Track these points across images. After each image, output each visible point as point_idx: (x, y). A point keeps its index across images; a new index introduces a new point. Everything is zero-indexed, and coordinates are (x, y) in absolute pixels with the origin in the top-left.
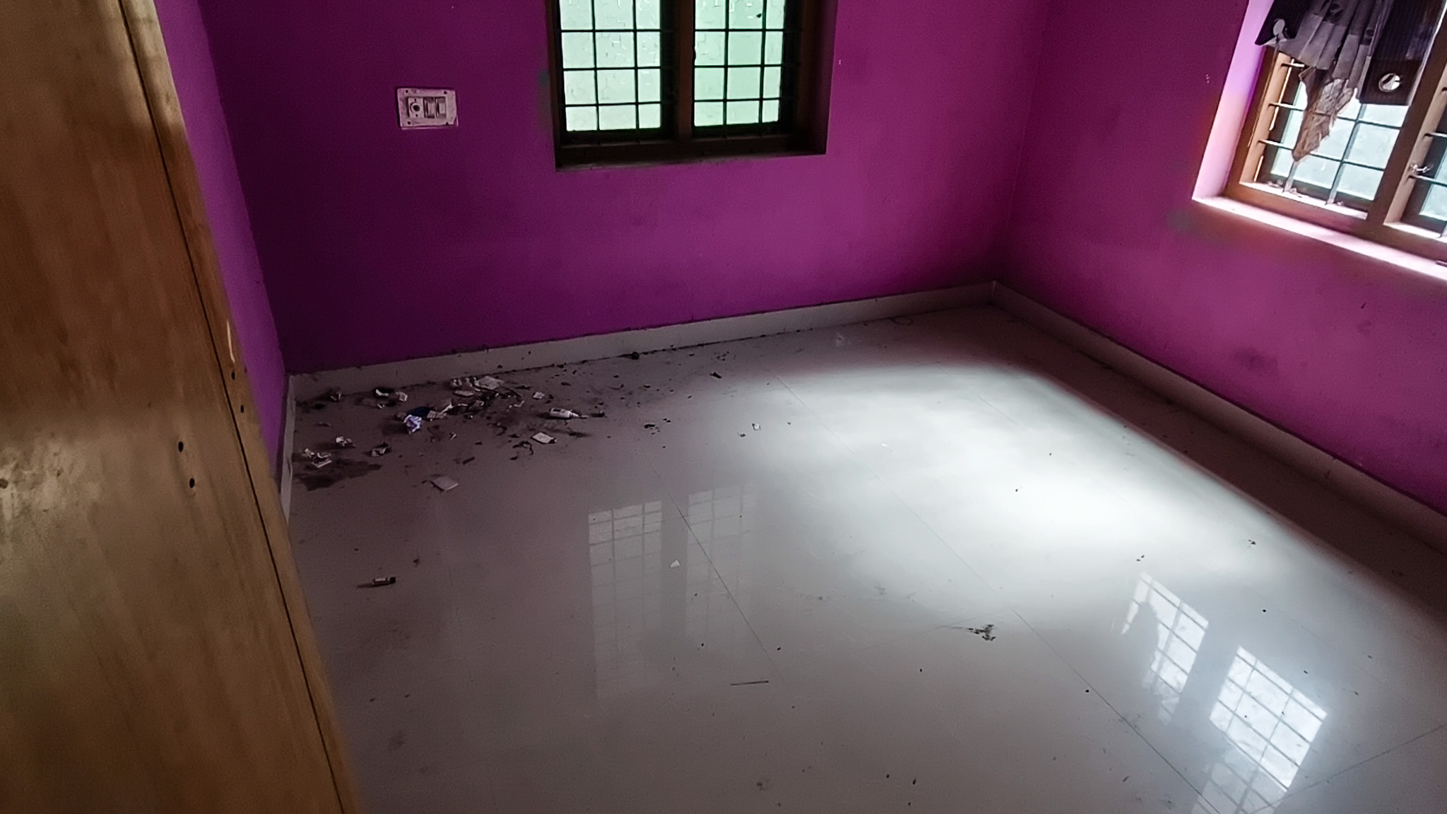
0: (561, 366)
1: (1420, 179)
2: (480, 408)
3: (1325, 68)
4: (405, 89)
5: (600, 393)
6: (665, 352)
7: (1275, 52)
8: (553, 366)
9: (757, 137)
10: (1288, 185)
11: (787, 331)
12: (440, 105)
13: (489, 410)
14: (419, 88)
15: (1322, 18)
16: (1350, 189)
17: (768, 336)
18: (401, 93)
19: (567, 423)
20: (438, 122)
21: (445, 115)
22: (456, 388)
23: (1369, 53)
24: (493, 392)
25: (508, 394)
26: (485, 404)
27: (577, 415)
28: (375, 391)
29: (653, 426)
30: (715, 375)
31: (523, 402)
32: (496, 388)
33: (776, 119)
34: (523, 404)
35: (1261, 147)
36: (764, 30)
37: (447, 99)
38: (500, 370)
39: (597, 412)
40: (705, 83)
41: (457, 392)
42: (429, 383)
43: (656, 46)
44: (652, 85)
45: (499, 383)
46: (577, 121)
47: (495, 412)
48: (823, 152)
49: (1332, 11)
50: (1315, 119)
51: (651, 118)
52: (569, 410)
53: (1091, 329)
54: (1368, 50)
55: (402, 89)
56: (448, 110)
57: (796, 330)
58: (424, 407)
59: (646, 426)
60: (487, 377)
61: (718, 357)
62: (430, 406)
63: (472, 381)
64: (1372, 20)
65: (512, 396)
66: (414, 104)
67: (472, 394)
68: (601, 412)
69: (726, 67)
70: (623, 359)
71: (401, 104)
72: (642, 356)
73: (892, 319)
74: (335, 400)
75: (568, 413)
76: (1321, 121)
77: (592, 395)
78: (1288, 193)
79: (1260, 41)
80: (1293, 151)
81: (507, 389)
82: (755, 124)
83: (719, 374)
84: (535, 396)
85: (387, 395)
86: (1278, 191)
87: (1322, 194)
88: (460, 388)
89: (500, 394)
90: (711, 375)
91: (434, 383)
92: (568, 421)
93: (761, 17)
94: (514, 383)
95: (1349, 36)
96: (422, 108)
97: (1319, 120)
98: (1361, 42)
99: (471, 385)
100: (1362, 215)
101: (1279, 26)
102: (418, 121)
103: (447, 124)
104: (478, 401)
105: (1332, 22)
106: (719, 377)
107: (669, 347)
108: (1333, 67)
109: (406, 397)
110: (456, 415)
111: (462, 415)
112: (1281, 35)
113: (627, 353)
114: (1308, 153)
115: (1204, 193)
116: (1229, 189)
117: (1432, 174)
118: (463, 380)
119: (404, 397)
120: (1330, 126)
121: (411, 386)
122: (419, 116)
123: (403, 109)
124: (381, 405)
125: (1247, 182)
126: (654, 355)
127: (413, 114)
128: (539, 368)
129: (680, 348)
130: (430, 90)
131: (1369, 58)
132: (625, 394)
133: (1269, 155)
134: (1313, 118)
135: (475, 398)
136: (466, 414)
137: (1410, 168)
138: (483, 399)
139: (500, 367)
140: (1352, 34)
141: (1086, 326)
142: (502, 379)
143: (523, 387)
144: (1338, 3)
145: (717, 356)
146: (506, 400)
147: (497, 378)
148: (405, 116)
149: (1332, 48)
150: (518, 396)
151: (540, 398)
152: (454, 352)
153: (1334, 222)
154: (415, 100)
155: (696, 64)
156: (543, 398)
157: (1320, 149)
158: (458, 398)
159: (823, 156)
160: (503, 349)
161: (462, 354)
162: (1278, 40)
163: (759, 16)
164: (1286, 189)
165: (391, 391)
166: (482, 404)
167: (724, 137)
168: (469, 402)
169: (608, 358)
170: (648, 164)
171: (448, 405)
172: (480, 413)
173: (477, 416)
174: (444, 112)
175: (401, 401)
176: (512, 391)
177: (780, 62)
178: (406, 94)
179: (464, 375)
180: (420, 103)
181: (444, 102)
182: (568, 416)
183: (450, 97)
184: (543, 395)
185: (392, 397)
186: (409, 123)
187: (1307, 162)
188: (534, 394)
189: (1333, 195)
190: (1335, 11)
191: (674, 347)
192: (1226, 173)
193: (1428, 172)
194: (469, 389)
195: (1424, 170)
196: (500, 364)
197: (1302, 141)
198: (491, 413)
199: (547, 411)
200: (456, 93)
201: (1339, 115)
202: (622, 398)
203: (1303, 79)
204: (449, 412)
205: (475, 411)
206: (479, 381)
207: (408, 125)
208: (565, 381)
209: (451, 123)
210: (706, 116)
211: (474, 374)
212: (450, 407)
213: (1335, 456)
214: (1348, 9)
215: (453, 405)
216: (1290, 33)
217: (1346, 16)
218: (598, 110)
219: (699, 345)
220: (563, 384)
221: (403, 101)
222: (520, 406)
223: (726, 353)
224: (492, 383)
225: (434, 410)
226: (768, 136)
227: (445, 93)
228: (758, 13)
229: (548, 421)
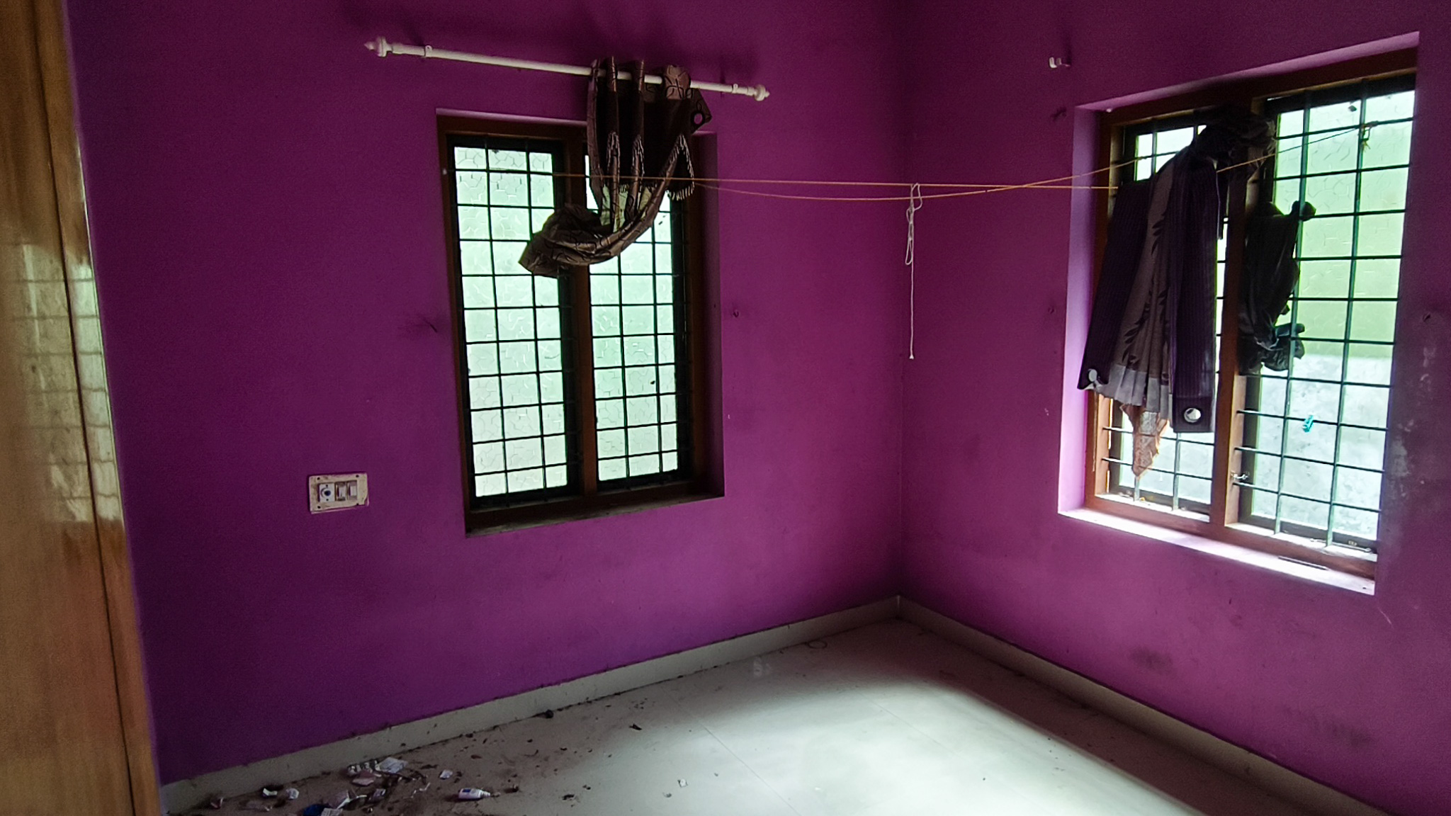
0: (471, 736)
1: (1243, 486)
2: (381, 798)
3: (1139, 405)
4: (318, 477)
5: (512, 763)
6: (580, 706)
7: (1095, 394)
8: (461, 736)
9: (660, 486)
10: (1137, 495)
11: (704, 668)
12: (351, 488)
13: (391, 799)
14: (331, 474)
15: (1125, 367)
16: (1189, 495)
17: (686, 676)
18: (313, 481)
19: (477, 805)
20: (348, 504)
21: (355, 497)
22: (354, 776)
23: (1170, 391)
24: (396, 776)
25: (413, 776)
26: (386, 792)
27: (489, 794)
28: (262, 789)
29: (572, 796)
30: (635, 727)
31: (429, 784)
32: (400, 771)
33: (675, 467)
34: (429, 787)
35: (1105, 464)
36: (658, 395)
37: (358, 482)
38: (403, 748)
39: (511, 787)
40: (608, 444)
41: (355, 781)
42: (324, 773)
43: (560, 415)
44: (557, 450)
45: (402, 764)
46: (485, 487)
47: (397, 801)
48: (722, 495)
49: (1131, 361)
50: (1144, 441)
51: (558, 478)
52: (480, 789)
53: (996, 637)
54: (1168, 390)
55: (314, 477)
56: (360, 489)
57: (713, 666)
58: (318, 805)
59: (565, 798)
60: (389, 759)
61: (637, 707)
62: (325, 802)
63: (372, 766)
64: (1164, 367)
65: (417, 778)
66: (325, 490)
67: (372, 781)
68: (515, 787)
69: (626, 428)
70: (538, 718)
71: (312, 491)
72: (557, 714)
73: (807, 644)
74: (216, 806)
75: (479, 793)
76: (1149, 441)
77: (505, 766)
78: (1138, 501)
79: (1080, 386)
80: (1132, 465)
81: (411, 771)
82: (656, 474)
83: (639, 726)
84: (441, 776)
85: (275, 793)
86: (1129, 501)
87: (1167, 501)
88: (358, 776)
89: (404, 778)
90: (631, 727)
91: (329, 774)
92: (478, 802)
93: (655, 384)
94: (419, 763)
95: (1150, 380)
96: (333, 493)
97: (1146, 440)
98: (1161, 382)
99: (371, 771)
100: (1205, 518)
101: (1093, 375)
102: (328, 505)
103: (358, 504)
104: (378, 790)
105: (1134, 369)
106: (639, 729)
107: (583, 700)
108: (1144, 403)
109: (298, 793)
110: (354, 809)
111: (360, 809)
112: (1097, 382)
113: (539, 712)
114: (1145, 468)
115: (1067, 505)
116: (1087, 500)
117: (1250, 481)
118: (362, 765)
119: (294, 793)
120: (1157, 445)
121: (304, 779)
122: (329, 500)
123: (314, 494)
124: (269, 807)
125: (1101, 493)
126: (568, 711)
127: (323, 498)
128: (446, 741)
129: (596, 700)
130: (341, 476)
131: (1171, 396)
132: (541, 761)
133: (1113, 469)
134: (1141, 440)
135: (376, 785)
136: (365, 807)
137: (1231, 477)
138: (384, 786)
139: (403, 745)
140: (1152, 377)
141: (991, 635)
142: (405, 760)
143: (429, 766)
144: (1134, 355)
145: (635, 704)
146: (410, 784)
147: (400, 758)
148: (315, 501)
149: (1140, 388)
150: (424, 778)
151: (448, 777)
152: (353, 735)
153: (1185, 526)
154: (327, 486)
155: (598, 427)
156: (451, 776)
157: (1153, 464)
158: (357, 788)
159: (721, 498)
160: (407, 724)
161: (361, 736)
162: (1095, 386)
163: (653, 383)
164: (1135, 499)
165: (279, 788)
166: (384, 793)
167: (628, 488)
168: (368, 792)
169: (521, 720)
170: (555, 522)
171: (345, 799)
172: (381, 804)
173: (377, 808)
174: (355, 494)
175: (292, 799)
176: (417, 772)
177: (675, 420)
178: (317, 482)
179: (364, 760)
180: (332, 488)
181: (356, 485)
182: (479, 796)
183: (362, 481)
184: (451, 773)
185: (282, 794)
186: (319, 507)
187: (1147, 476)
188: (441, 773)
189: (1176, 502)
190: (1134, 361)
191: (589, 700)
192: (1082, 488)
193: (1247, 479)
194: (368, 776)
195: (1243, 477)
196: (403, 742)
197: (1137, 459)
198: (394, 803)
199: (456, 792)
200: (368, 477)
201: (1161, 435)
202: (538, 766)
203: (1125, 410)
204: (347, 807)
205: (375, 803)
206: (380, 764)
207: (318, 509)
208: (475, 753)
209: (361, 503)
210: (608, 471)
211: (374, 758)
212: (348, 800)
213: (1251, 750)
214: (1144, 359)
215: (350, 797)
216: (1103, 379)
217: (1144, 363)
218: (506, 476)
219: (616, 694)
220: (473, 757)
221: (315, 488)
222: (426, 789)
223: (644, 700)
224: (394, 765)
225: (329, 807)
226: (670, 484)
227: (357, 476)
228: (652, 381)
229: (457, 804)
